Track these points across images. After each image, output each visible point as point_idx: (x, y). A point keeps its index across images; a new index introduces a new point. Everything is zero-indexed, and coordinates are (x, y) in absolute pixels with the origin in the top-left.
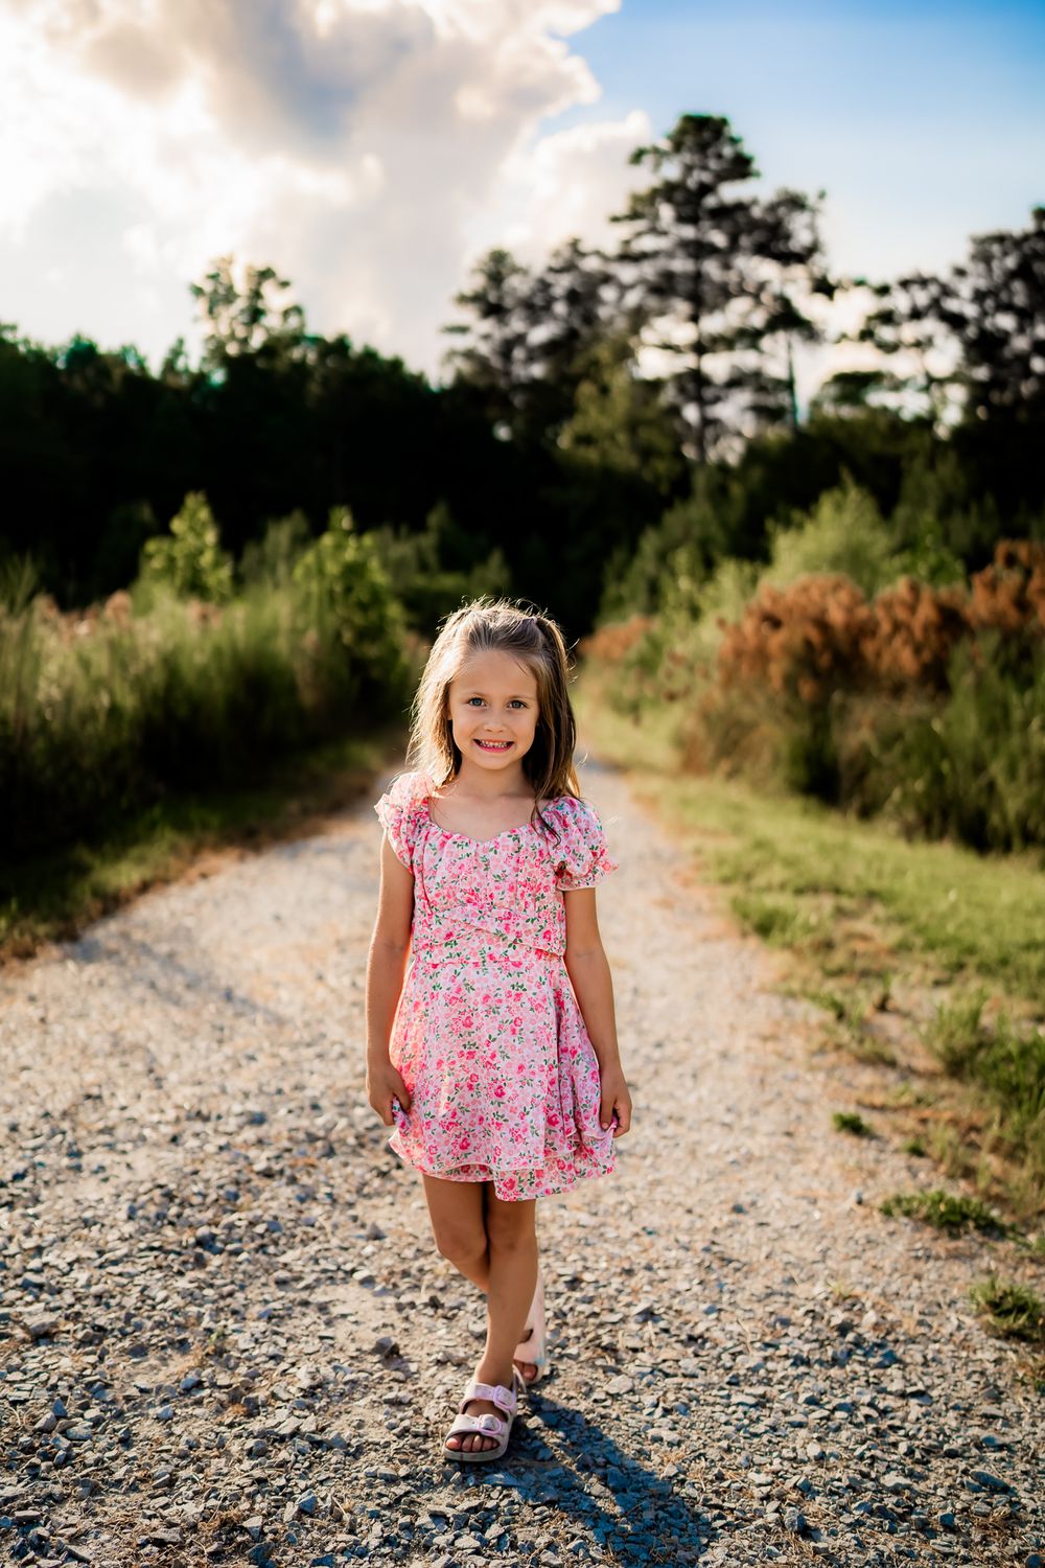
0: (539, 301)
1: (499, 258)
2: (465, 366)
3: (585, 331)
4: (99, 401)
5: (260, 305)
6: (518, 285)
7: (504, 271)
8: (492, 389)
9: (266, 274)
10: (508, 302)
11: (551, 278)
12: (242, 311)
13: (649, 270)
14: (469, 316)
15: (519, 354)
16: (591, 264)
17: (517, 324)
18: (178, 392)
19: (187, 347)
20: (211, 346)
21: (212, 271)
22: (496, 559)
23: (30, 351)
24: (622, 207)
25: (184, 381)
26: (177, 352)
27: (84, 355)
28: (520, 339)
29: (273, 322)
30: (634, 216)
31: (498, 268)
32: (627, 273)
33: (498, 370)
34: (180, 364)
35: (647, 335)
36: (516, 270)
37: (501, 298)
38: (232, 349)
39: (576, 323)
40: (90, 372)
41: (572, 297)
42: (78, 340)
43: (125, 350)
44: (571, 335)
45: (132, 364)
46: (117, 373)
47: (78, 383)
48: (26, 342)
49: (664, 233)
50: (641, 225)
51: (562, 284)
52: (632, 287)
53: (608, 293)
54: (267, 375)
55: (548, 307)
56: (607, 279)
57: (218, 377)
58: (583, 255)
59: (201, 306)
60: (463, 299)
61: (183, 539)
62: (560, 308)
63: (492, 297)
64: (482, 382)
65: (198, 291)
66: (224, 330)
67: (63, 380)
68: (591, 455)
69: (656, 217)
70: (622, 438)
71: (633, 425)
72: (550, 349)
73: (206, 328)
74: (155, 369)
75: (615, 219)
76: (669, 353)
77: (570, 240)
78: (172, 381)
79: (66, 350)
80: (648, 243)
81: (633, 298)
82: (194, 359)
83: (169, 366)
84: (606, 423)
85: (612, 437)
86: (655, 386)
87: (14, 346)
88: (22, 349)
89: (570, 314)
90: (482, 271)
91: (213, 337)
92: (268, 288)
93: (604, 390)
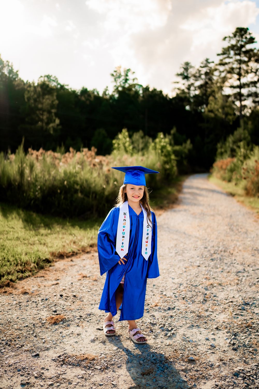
0: (197, 75)
1: (187, 64)
2: (179, 92)
3: (209, 82)
4: (88, 102)
5: (128, 78)
6: (192, 71)
7: (189, 67)
8: (186, 97)
9: (129, 70)
10: (189, 75)
11: (200, 69)
12: (123, 79)
13: (227, 67)
14: (180, 79)
15: (192, 88)
16: (212, 65)
17: (192, 80)
18: (107, 100)
19: (108, 89)
20: (115, 88)
21: (116, 70)
22: (189, 142)
23: (72, 91)
24: (220, 52)
25: (108, 97)
26: (106, 90)
27: (84, 91)
28: (192, 84)
29: (130, 82)
30: (224, 54)
31: (187, 66)
32: (222, 68)
33: (187, 92)
34: (107, 93)
35: (227, 84)
36: (191, 67)
37: (188, 74)
38: (120, 89)
39: (207, 80)
40: (86, 96)
41: (206, 74)
42: (83, 88)
43: (94, 90)
44: (206, 83)
45: (96, 93)
46: (92, 96)
47: (83, 98)
48: (71, 89)
49: (232, 58)
50: (225, 56)
51: (204, 70)
52: (223, 72)
53: (216, 73)
54: (128, 95)
55: (200, 76)
56: (216, 70)
57: (116, 96)
58: (209, 63)
59: (112, 79)
60: (178, 75)
61: (122, 140)
62: (203, 77)
63: (186, 74)
64: (183, 96)
65: (113, 75)
66: (118, 84)
67: (79, 97)
68: (212, 115)
69: (230, 54)
70: (220, 110)
71: (223, 107)
72: (200, 87)
73: (114, 84)
74: (101, 94)
75: (218, 55)
76: (232, 88)
77: (206, 59)
78: (105, 97)
79: (80, 91)
80: (227, 60)
81: (223, 75)
82: (111, 91)
83: (105, 93)
84: (216, 107)
85: (218, 110)
86: (228, 96)
87: (67, 90)
88: (70, 90)
89: (206, 78)
90: (183, 68)
91: (115, 86)
92: (129, 74)
93: (216, 99)
